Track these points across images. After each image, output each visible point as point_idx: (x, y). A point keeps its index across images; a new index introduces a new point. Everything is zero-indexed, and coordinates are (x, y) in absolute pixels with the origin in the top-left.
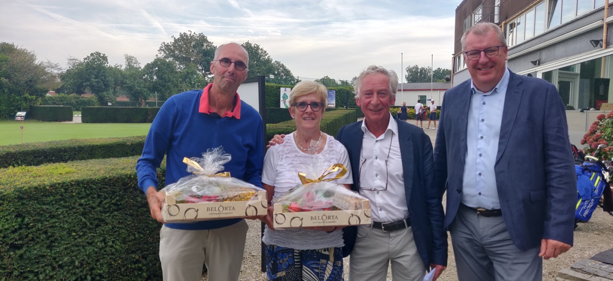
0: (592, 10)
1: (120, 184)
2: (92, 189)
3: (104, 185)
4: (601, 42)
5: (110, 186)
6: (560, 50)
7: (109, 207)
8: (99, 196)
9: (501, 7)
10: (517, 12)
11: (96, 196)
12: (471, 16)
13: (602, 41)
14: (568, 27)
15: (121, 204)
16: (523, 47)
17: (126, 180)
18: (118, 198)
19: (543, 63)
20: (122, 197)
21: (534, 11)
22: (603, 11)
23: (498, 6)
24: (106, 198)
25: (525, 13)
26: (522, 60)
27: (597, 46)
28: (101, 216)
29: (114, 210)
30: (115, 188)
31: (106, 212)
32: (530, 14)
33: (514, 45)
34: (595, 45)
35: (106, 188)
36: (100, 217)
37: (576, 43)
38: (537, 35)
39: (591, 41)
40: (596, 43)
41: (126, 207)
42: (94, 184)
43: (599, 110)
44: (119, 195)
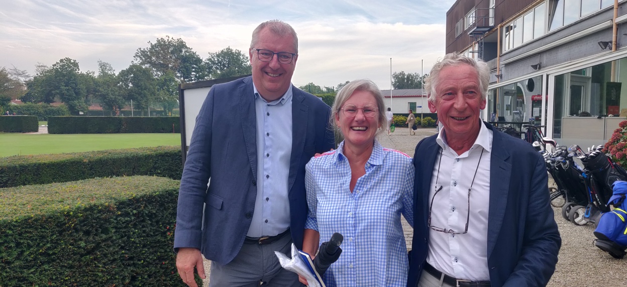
0: (598, 10)
1: (53, 225)
2: (7, 236)
3: (26, 228)
4: (610, 44)
5: (36, 229)
6: (562, 53)
7: (35, 259)
8: (18, 245)
9: (496, 9)
10: (514, 14)
11: (13, 245)
12: (464, 19)
13: (611, 42)
14: (572, 29)
15: (54, 254)
16: (521, 50)
17: (62, 219)
18: (49, 245)
19: (544, 67)
20: (56, 243)
21: (532, 13)
22: (611, 11)
23: (493, 8)
24: (29, 246)
25: (522, 15)
26: (520, 65)
27: (606, 48)
28: (22, 273)
29: (43, 264)
30: (45, 232)
31: (29, 268)
32: (528, 16)
33: (511, 48)
34: (604, 48)
35: (30, 232)
36: (20, 275)
37: (581, 46)
38: (536, 37)
39: (599, 43)
40: (605, 45)
41: (62, 256)
42: (10, 229)
43: (619, 116)
44: (52, 240)
